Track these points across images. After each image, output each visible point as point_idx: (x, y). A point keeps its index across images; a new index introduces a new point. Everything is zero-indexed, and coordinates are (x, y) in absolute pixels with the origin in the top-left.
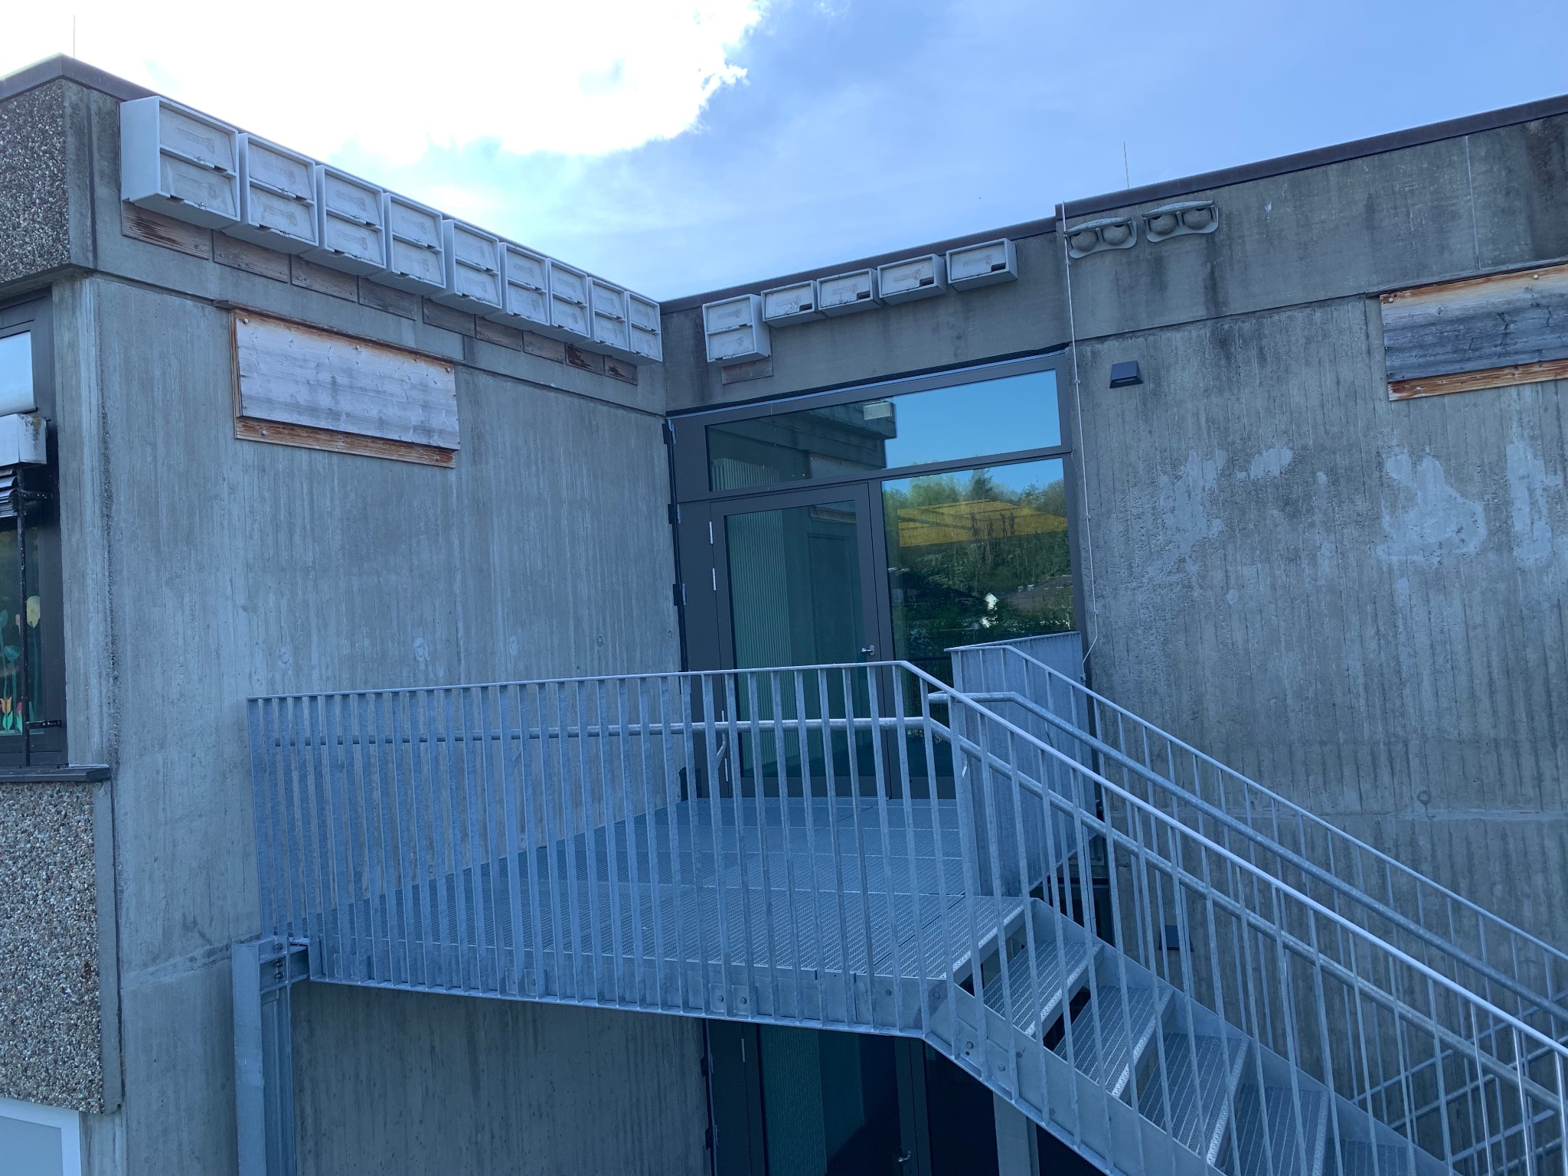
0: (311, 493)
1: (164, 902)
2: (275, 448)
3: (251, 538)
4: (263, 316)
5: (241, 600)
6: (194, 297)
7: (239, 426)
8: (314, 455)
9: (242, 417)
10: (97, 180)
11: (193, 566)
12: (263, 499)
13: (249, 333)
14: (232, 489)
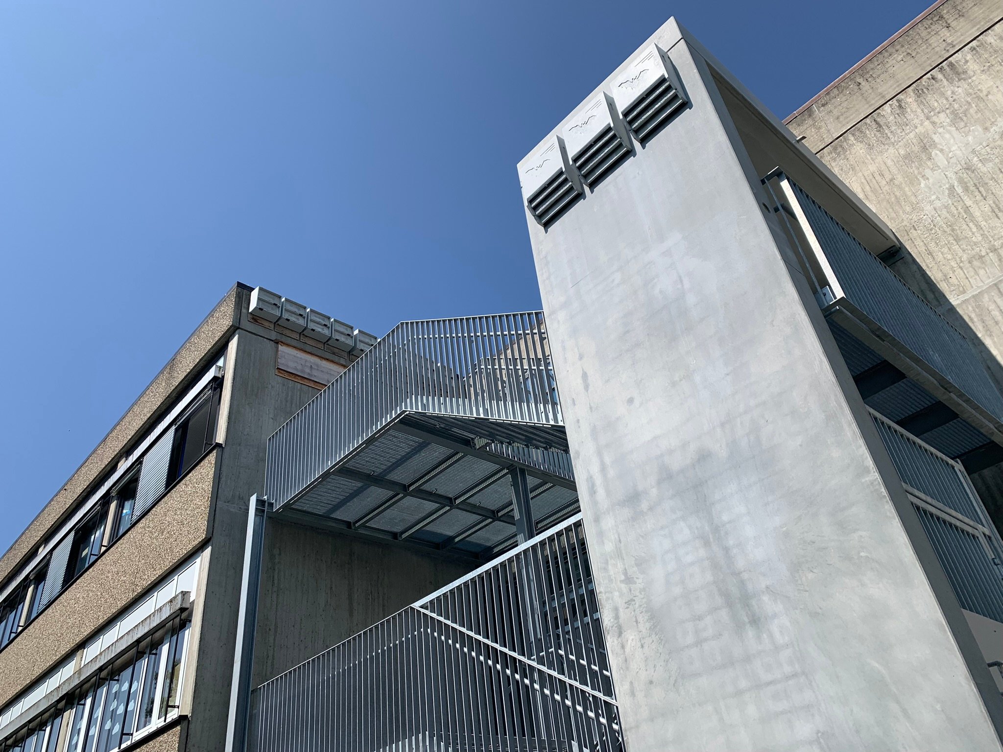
0: (300, 396)
1: (233, 487)
2: (289, 381)
3: (277, 401)
4: (288, 345)
5: (271, 416)
6: (267, 339)
7: (276, 371)
8: (303, 386)
9: (278, 368)
10: (243, 308)
11: (257, 402)
12: (283, 392)
13: (281, 348)
14: (273, 387)
